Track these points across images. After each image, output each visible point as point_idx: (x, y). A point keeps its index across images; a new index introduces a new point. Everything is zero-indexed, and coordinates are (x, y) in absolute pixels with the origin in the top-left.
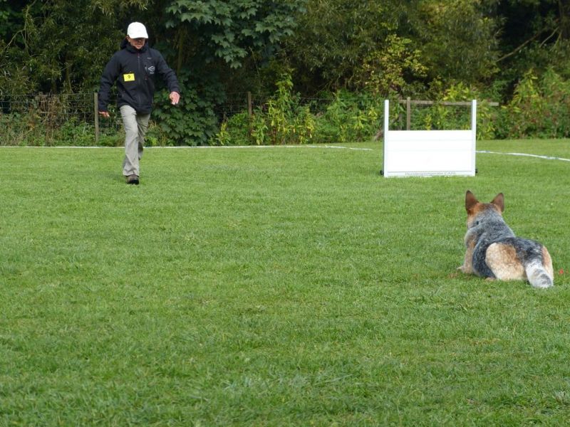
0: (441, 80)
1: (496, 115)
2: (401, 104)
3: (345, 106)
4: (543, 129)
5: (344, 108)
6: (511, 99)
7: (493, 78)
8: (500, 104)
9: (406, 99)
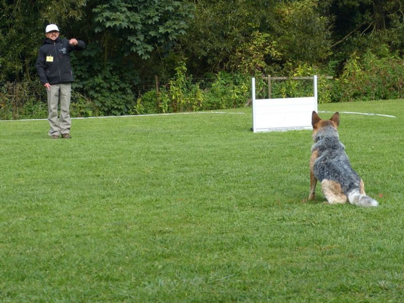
0: (292, 62)
1: (331, 85)
2: (264, 80)
3: (224, 83)
4: (365, 94)
5: (224, 84)
6: (342, 73)
7: (328, 60)
8: (334, 77)
9: (267, 76)
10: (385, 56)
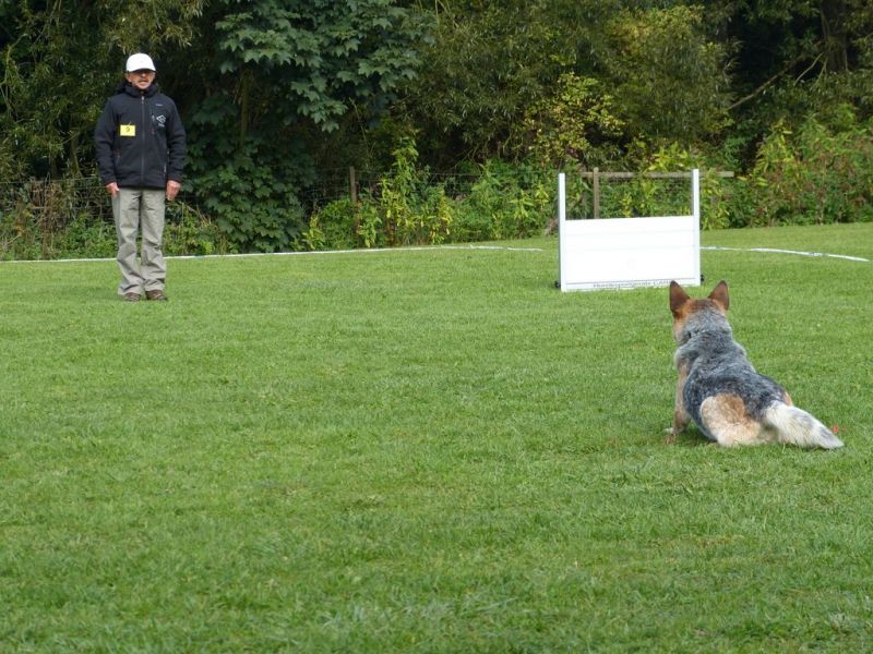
0: (645, 140)
1: (730, 190)
2: (585, 179)
3: (499, 184)
4: (804, 210)
5: (498, 187)
6: (753, 165)
7: (723, 135)
8: (736, 174)
9: (591, 171)
10: (846, 130)
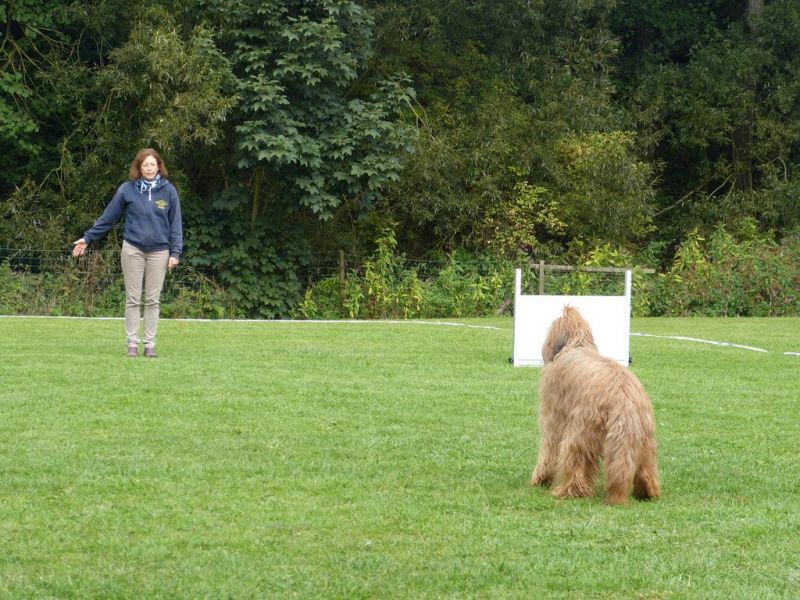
0: (583, 240)
1: (652, 285)
2: (532, 270)
3: (462, 270)
4: (711, 304)
5: (461, 272)
6: (671, 265)
7: (648, 238)
8: (657, 271)
9: (538, 263)
10: (750, 239)
